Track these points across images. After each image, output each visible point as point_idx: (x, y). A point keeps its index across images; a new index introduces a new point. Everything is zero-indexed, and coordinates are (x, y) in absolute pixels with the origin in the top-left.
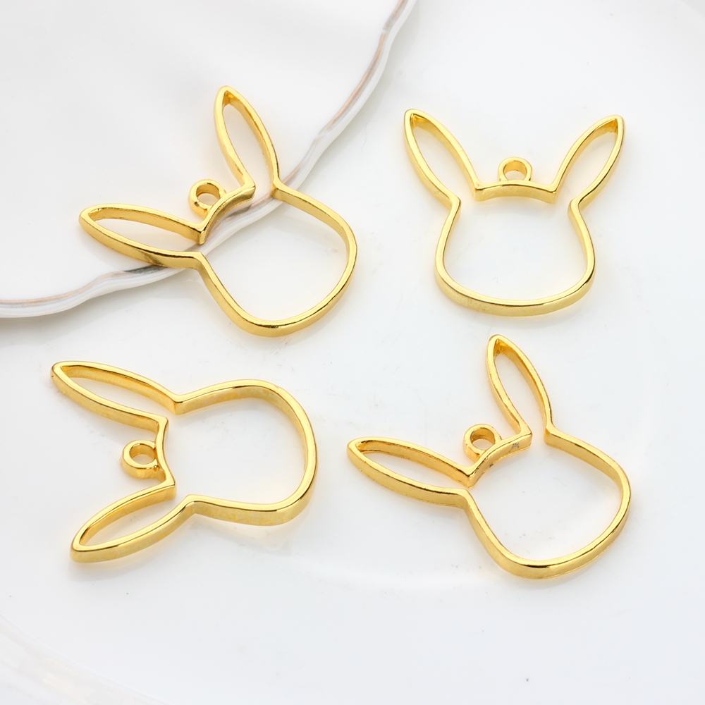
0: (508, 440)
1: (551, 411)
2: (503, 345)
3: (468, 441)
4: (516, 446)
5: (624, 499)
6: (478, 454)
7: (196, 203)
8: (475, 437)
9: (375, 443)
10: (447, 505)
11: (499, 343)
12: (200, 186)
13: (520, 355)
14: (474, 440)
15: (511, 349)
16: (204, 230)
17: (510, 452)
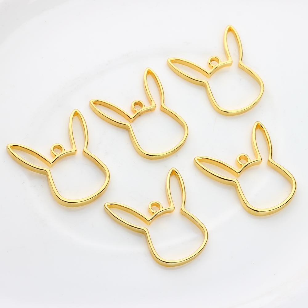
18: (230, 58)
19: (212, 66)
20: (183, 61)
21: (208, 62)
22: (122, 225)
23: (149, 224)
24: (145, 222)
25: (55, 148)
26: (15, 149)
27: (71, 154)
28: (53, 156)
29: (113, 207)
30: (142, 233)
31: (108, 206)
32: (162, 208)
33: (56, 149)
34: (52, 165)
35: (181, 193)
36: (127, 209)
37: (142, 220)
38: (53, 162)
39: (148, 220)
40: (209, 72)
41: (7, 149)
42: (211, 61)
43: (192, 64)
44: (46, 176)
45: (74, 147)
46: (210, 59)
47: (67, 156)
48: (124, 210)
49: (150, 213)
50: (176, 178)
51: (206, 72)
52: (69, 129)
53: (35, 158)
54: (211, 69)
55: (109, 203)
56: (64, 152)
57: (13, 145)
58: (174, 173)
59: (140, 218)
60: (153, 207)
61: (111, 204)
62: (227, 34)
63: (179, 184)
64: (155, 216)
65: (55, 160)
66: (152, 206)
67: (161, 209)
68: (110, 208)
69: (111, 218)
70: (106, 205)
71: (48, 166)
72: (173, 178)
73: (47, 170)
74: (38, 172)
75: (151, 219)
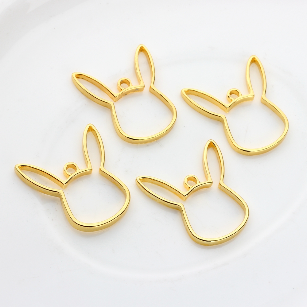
0: (134, 87)
1: (154, 79)
2: (143, 49)
3: (119, 84)
4: (137, 90)
5: (173, 120)
6: (121, 89)
7: (229, 96)
8: (122, 82)
9: (83, 76)
10: (104, 106)
11: (142, 48)
12: (233, 91)
13: (149, 54)
14: (122, 83)
15: (146, 51)
16: (229, 107)
17: (134, 91)
18: (251, 91)
19: (232, 100)
20: (198, 92)
21: (227, 95)
22: (156, 200)
23: (184, 199)
24: (180, 197)
25: (68, 167)
26: (24, 170)
27: (87, 174)
28: (66, 177)
29: (145, 182)
30: (177, 209)
31: (140, 179)
32: (199, 182)
33: (70, 168)
34: (66, 187)
35: (220, 167)
36: (161, 183)
37: (178, 195)
38: (67, 183)
39: (184, 195)
40: (227, 105)
41: (15, 170)
42: (231, 94)
43: (209, 96)
44: (59, 198)
45: (89, 165)
46: (230, 91)
47: (82, 175)
48: (158, 185)
49: (186, 187)
50: (214, 150)
51: (224, 106)
52: (83, 146)
53: (46, 179)
54: (230, 102)
55: (141, 177)
56: (78, 171)
57: (22, 166)
58: (212, 146)
59: (175, 193)
60: (190, 181)
61: (143, 178)
62: (250, 65)
63: (217, 157)
64: (192, 191)
65: (69, 180)
66: (188, 181)
67: (198, 184)
68: (142, 182)
69: (144, 193)
70: (138, 179)
71: (62, 187)
72: (211, 151)
73: (60, 191)
74: (50, 194)
75: (187, 194)
